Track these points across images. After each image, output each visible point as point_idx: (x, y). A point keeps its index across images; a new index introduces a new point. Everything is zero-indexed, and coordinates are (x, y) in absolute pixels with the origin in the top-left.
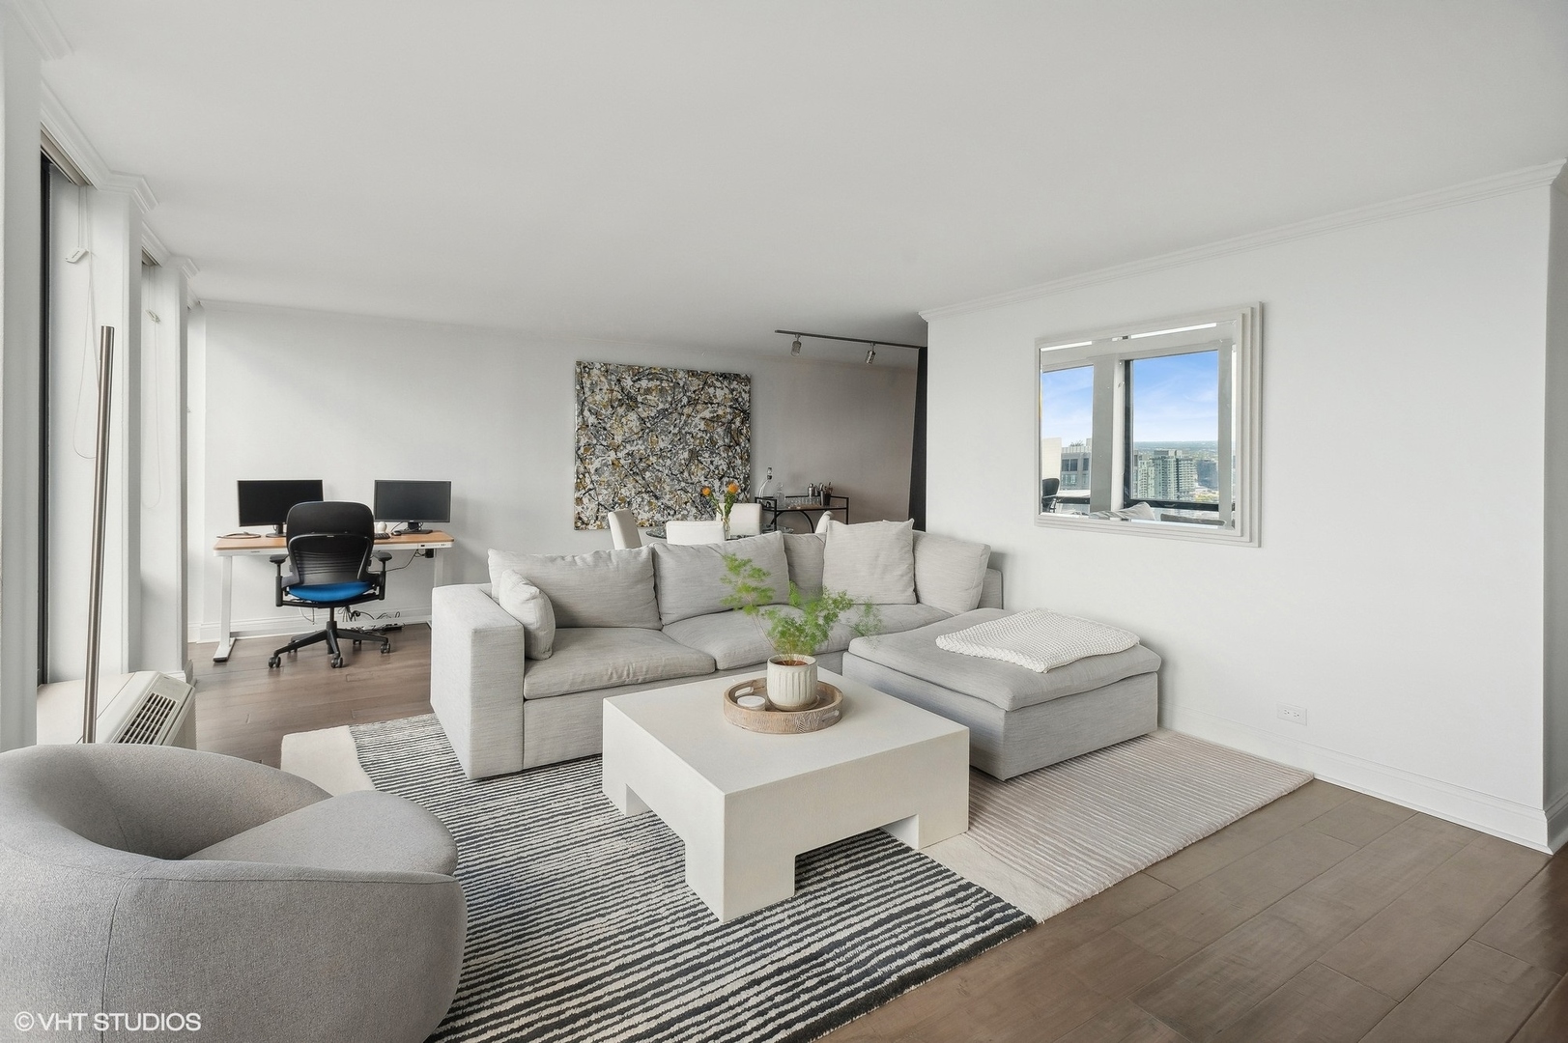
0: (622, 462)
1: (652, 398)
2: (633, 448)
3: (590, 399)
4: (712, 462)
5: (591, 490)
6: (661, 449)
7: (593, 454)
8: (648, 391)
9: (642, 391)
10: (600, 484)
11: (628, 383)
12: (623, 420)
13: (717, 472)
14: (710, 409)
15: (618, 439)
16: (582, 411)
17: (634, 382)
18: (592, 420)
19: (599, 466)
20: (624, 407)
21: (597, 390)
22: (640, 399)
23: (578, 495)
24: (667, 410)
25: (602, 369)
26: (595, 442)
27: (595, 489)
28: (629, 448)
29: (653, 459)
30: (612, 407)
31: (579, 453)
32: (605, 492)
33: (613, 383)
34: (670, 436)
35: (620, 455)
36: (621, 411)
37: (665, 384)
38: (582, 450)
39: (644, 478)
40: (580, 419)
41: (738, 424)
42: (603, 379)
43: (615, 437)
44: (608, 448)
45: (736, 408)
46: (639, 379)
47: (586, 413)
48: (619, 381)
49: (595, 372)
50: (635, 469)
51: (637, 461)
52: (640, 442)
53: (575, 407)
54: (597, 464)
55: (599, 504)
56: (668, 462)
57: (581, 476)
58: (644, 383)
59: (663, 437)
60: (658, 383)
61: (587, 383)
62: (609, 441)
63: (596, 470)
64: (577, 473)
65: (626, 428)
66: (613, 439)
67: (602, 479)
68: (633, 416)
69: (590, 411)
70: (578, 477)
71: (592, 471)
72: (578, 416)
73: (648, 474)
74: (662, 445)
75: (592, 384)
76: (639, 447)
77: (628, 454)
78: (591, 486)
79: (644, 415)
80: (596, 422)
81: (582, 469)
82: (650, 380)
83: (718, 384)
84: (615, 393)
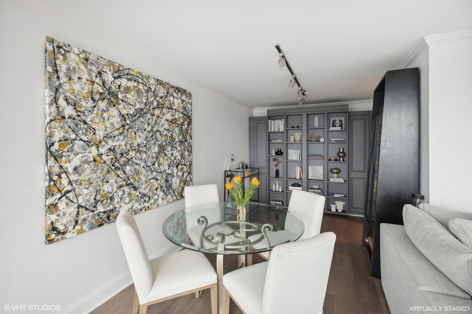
0: (104, 157)
1: (131, 97)
2: (114, 144)
3: (66, 87)
4: (172, 154)
5: (68, 192)
6: (138, 145)
7: (71, 150)
8: (127, 90)
9: (122, 89)
10: (80, 184)
11: (109, 77)
12: (105, 115)
13: (175, 161)
14: (171, 113)
15: (100, 134)
16: (55, 100)
17: (115, 78)
18: (69, 111)
19: (78, 164)
20: (106, 101)
21: (75, 77)
22: (120, 96)
23: (51, 200)
24: (142, 110)
25: (81, 56)
26: (73, 136)
27: (74, 190)
28: (111, 143)
29: (132, 154)
30: (93, 99)
31: (53, 149)
32: (86, 191)
33: (94, 75)
34: (145, 133)
35: (102, 150)
36: (103, 105)
37: (141, 87)
38: (56, 146)
39: (124, 172)
40: (53, 108)
41: (186, 126)
42: (82, 67)
43: (97, 132)
44: (88, 143)
45: (185, 114)
46: (119, 77)
47: (62, 102)
48: (100, 73)
49: (71, 56)
50: (117, 164)
51: (119, 156)
52: (121, 138)
53: (47, 94)
54: (76, 161)
55: (79, 206)
56: (144, 156)
57: (55, 178)
58: (124, 82)
59: (140, 133)
60: (136, 84)
61: (63, 68)
62: (90, 136)
63: (75, 169)
64: (50, 174)
65: (107, 124)
66: (95, 134)
67: (82, 178)
68: (113, 111)
69: (67, 100)
70: (51, 180)
71: (70, 170)
72: (51, 105)
73: (128, 168)
74: (139, 141)
75: (68, 69)
76: (120, 143)
77: (110, 149)
78: (69, 188)
79: (124, 112)
80: (74, 114)
81: (56, 169)
82: (129, 80)
83: (175, 95)
84: (96, 86)
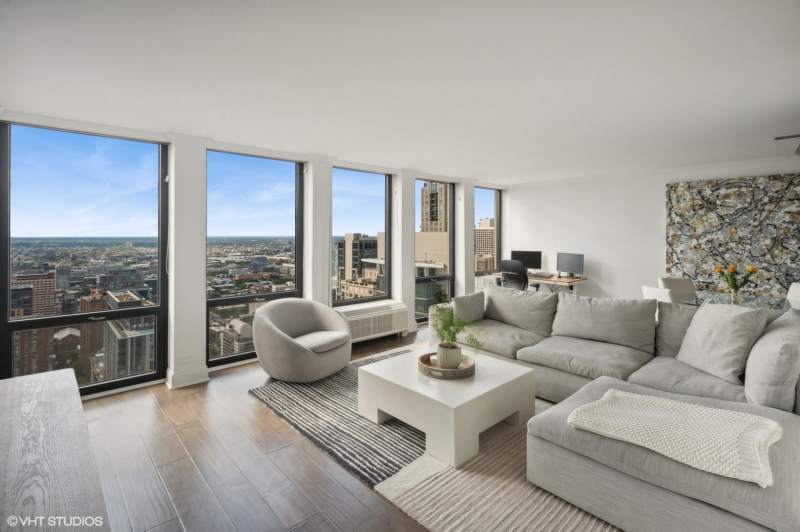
0: (703, 246)
1: (731, 201)
2: (712, 237)
3: (676, 207)
5: (677, 264)
6: (740, 238)
7: (679, 241)
8: (727, 196)
9: (720, 197)
10: (685, 261)
11: (708, 192)
12: (704, 218)
15: (700, 231)
16: (670, 215)
17: (713, 191)
18: (677, 219)
19: (683, 249)
20: (704, 210)
21: (681, 200)
22: (718, 202)
23: (668, 266)
24: (746, 208)
25: (685, 186)
26: (680, 233)
27: (681, 263)
28: (709, 237)
29: (732, 245)
30: (694, 210)
31: (668, 240)
32: (689, 266)
33: (694, 194)
34: (750, 228)
35: (700, 241)
36: (702, 212)
37: (744, 190)
38: (670, 239)
39: (723, 258)
40: (669, 219)
42: (686, 193)
43: (697, 230)
44: (691, 237)
46: (718, 189)
47: (673, 215)
48: (699, 192)
49: (680, 189)
50: (714, 252)
51: (717, 246)
52: (719, 233)
53: (665, 212)
54: (682, 247)
55: (684, 273)
56: (748, 247)
57: (670, 255)
58: (723, 191)
59: (743, 229)
60: (737, 189)
61: (674, 196)
62: (692, 232)
63: (681, 251)
64: (667, 253)
65: (706, 224)
66: (695, 231)
67: (686, 257)
68: (712, 215)
69: (676, 214)
70: (667, 256)
71: (678, 252)
72: (667, 217)
73: (727, 256)
74: (741, 234)
75: (677, 196)
76: (720, 236)
77: (708, 241)
78: (678, 261)
79: (723, 213)
80: (681, 220)
81: (670, 250)
82: (727, 188)
84: (696, 201)
